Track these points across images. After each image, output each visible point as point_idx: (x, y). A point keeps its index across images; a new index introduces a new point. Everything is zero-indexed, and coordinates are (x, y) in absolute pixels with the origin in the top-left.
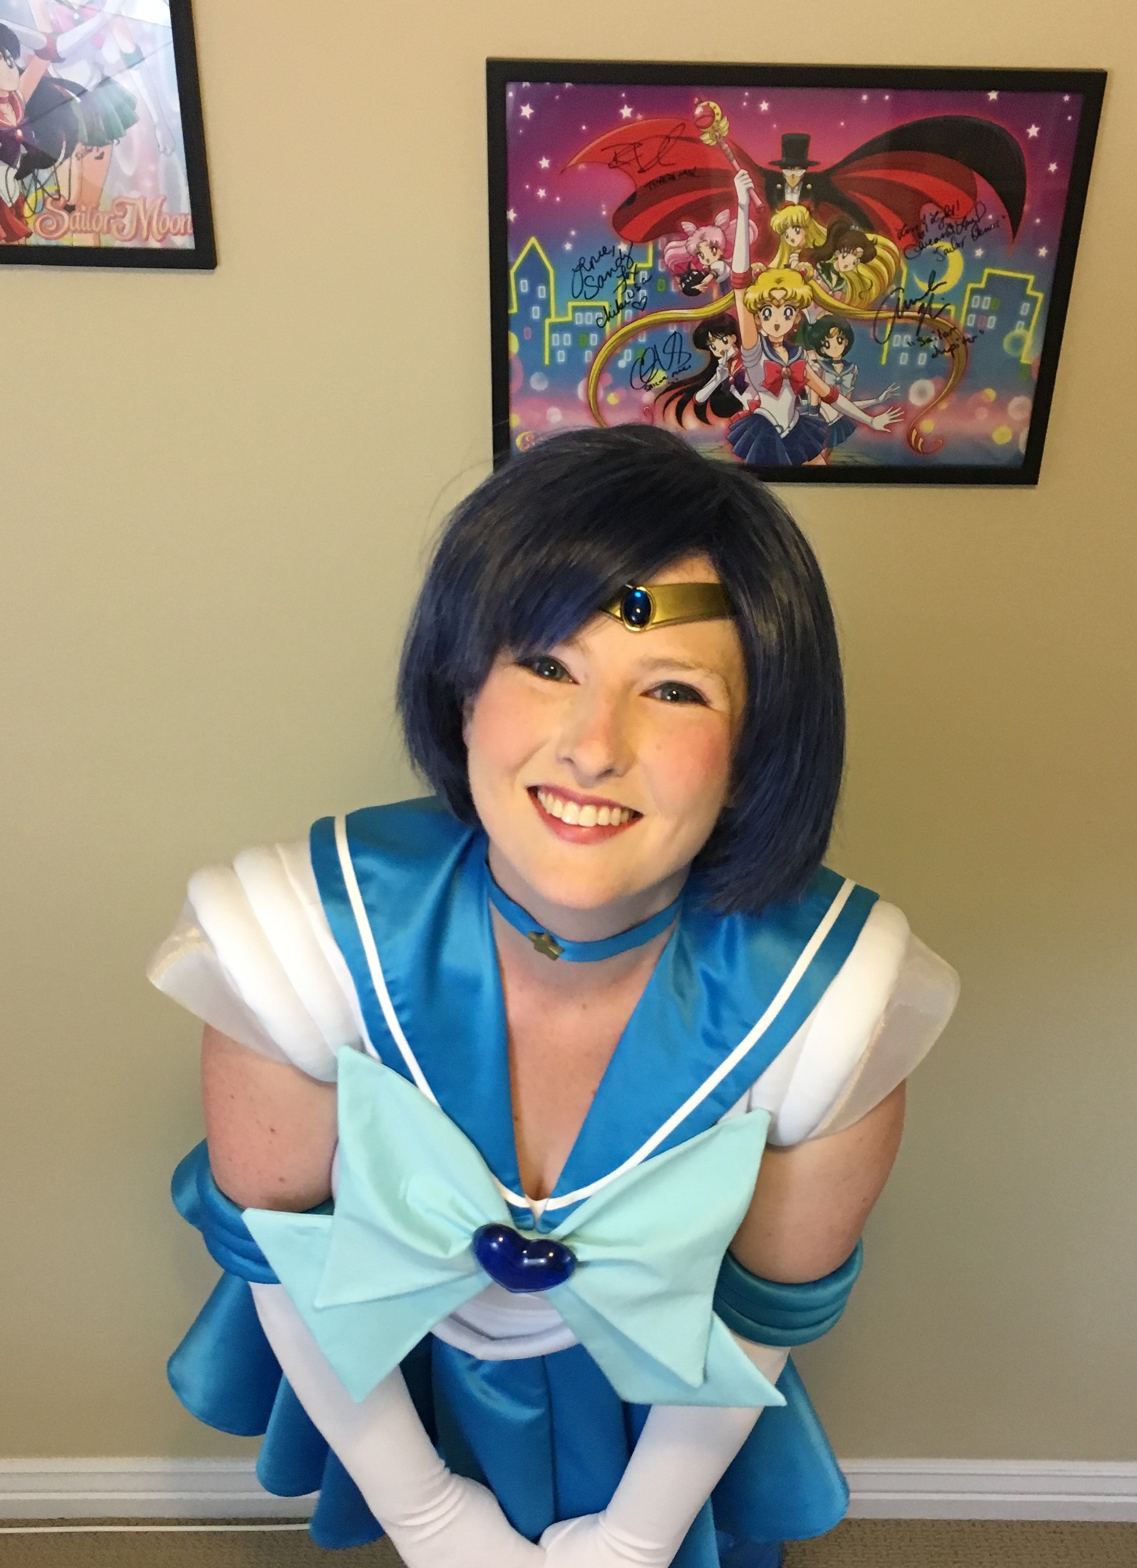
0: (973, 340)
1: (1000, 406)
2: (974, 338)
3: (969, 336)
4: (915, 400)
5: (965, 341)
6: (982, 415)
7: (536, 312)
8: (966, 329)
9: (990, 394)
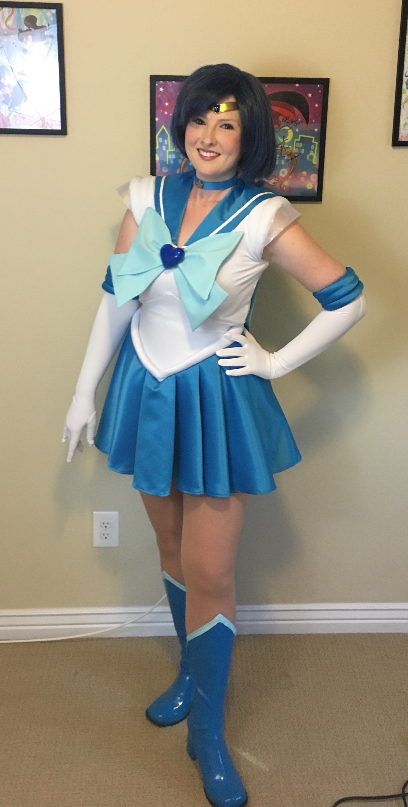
0: (297, 157)
1: (308, 177)
2: (298, 156)
3: (296, 155)
4: (281, 175)
5: (295, 157)
6: (302, 179)
7: (164, 148)
8: (295, 153)
9: (305, 173)
